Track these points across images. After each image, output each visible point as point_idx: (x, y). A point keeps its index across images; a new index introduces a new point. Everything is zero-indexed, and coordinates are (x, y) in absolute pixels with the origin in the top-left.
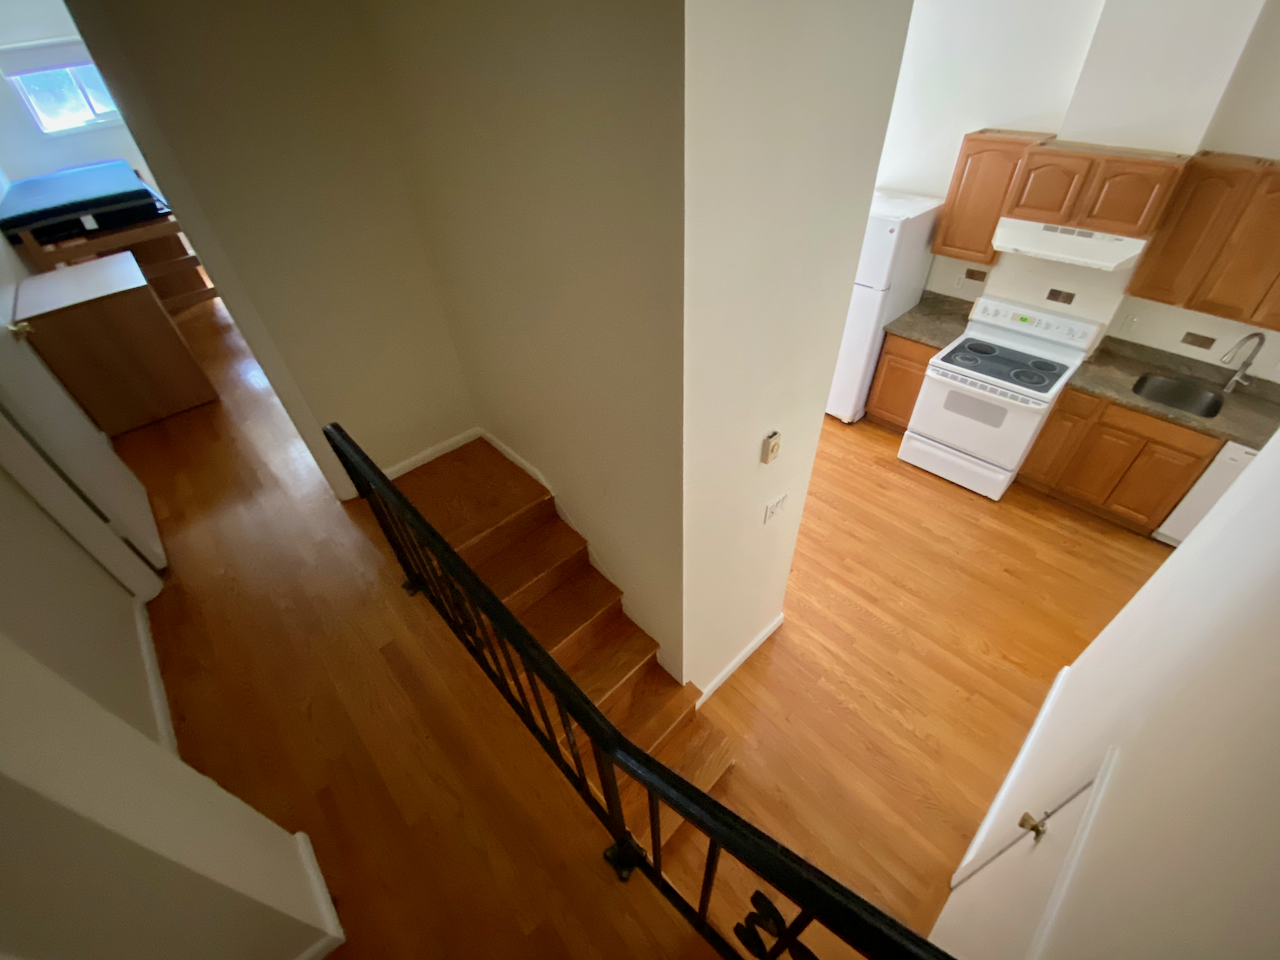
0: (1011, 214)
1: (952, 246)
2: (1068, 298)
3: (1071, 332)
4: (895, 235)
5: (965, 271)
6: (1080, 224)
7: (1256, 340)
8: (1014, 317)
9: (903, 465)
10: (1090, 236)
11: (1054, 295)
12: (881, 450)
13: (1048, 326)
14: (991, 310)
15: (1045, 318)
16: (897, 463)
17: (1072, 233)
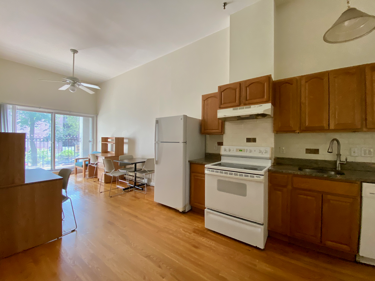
0: (220, 108)
1: (208, 130)
2: (254, 140)
3: (260, 152)
4: (182, 120)
5: (217, 143)
6: (245, 104)
7: (335, 142)
8: (237, 150)
9: (209, 232)
10: (250, 107)
11: (249, 140)
12: (197, 224)
13: (251, 151)
14: (227, 150)
15: (249, 148)
16: (206, 231)
17: (243, 108)
